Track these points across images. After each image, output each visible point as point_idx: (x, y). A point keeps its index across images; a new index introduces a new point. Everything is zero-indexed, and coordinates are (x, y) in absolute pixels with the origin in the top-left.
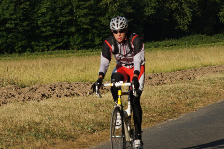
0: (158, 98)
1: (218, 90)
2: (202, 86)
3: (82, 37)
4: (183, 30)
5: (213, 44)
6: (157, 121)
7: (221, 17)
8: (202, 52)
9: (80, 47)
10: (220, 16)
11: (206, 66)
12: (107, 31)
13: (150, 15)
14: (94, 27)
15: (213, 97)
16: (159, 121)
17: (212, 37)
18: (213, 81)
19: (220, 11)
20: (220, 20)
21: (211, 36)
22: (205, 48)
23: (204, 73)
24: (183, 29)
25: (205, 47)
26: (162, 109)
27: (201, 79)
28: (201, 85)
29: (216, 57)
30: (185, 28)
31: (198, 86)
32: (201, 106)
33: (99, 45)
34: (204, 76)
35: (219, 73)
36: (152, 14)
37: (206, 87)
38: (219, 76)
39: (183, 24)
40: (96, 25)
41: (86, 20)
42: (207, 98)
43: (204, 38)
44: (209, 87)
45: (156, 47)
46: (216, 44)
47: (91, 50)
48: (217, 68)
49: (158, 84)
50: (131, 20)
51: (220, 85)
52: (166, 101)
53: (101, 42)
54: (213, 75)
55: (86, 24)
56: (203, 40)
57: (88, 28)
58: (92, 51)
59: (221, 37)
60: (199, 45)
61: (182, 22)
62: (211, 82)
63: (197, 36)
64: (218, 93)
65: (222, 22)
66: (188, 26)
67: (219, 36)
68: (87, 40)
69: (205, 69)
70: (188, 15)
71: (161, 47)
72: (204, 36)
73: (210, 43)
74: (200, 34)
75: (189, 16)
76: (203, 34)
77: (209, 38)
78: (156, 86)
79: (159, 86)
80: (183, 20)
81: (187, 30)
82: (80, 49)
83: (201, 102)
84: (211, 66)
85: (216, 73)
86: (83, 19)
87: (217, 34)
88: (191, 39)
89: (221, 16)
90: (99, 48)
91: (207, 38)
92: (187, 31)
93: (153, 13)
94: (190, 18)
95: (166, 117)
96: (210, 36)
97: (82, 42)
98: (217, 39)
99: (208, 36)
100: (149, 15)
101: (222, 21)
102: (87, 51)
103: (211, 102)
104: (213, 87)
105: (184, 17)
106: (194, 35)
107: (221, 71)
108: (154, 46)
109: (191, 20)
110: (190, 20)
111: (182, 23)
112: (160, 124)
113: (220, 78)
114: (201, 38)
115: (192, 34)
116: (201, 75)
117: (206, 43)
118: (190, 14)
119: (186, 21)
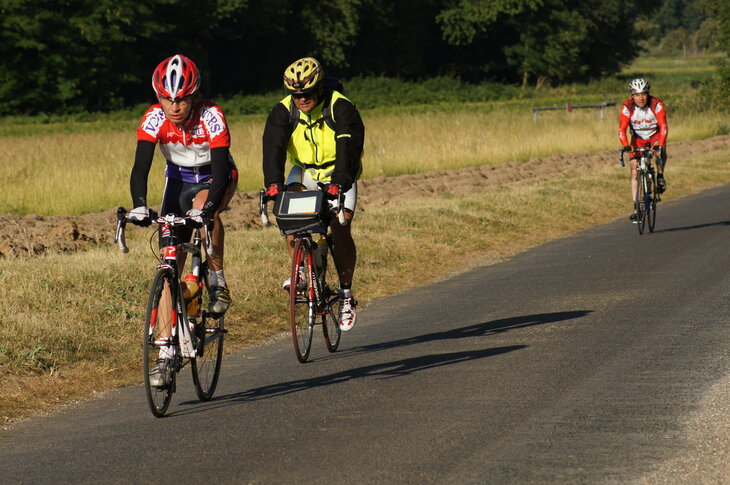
0: (249, 268)
1: (430, 245)
2: (385, 234)
3: (15, 77)
4: (331, 61)
5: (420, 107)
6: (243, 338)
7: (446, 26)
8: (386, 132)
9: (11, 107)
10: (442, 23)
11: (399, 173)
12: (97, 60)
13: (230, 13)
14: (54, 47)
15: (414, 269)
16: (250, 337)
17: (417, 86)
18: (417, 220)
19: (445, 8)
20: (445, 34)
21: (415, 81)
22: (397, 118)
23: (390, 196)
24: (330, 58)
25: (396, 114)
26: (260, 302)
27: (380, 211)
28: (381, 229)
29: (429, 148)
30: (337, 55)
31: (372, 235)
32: (379, 293)
33: (69, 102)
34: (392, 204)
35: (434, 194)
36: (236, 10)
37: (395, 237)
38: (436, 203)
39: (331, 43)
40: (62, 39)
41: (29, 24)
42: (399, 269)
43: (394, 89)
44: (404, 238)
45: (247, 113)
46: (429, 106)
47: (46, 117)
48: (430, 180)
49: (249, 226)
50: (172, 27)
51: (437, 230)
52: (272, 278)
53: (77, 95)
54: (419, 201)
55: (28, 37)
56: (392, 95)
57: (34, 51)
58: (47, 122)
59: (446, 87)
60: (379, 109)
61: (329, 36)
62: (412, 221)
63: (374, 81)
64: (431, 255)
65: (451, 40)
66: (346, 50)
67: (439, 81)
68: (33, 85)
69: (394, 182)
70: (345, 17)
71: (261, 113)
72: (395, 83)
73: (411, 103)
74: (382, 74)
75: (348, 20)
76: (391, 74)
77: (410, 89)
78: (245, 231)
79: (252, 232)
80: (332, 30)
81: (342, 63)
82: (11, 114)
83: (378, 282)
84: (414, 173)
85: (429, 195)
86: (22, 22)
87: (434, 76)
88: (356, 90)
89: (445, 20)
90: (70, 113)
91: (403, 89)
92: (344, 66)
93: (239, 8)
94: (351, 25)
95: (270, 327)
96: (412, 80)
97: (15, 93)
98: (432, 91)
99: (405, 81)
100: (225, 12)
101: (448, 37)
102: (32, 119)
103: (408, 282)
104: (416, 235)
105: (334, 23)
106: (364, 77)
107: (443, 188)
108: (241, 109)
109: (357, 31)
110: (352, 31)
111: (328, 39)
112: (253, 346)
113: (439, 211)
114: (386, 90)
115: (357, 74)
116: (381, 199)
117: (399, 103)
118: (352, 14)
119: (342, 35)
